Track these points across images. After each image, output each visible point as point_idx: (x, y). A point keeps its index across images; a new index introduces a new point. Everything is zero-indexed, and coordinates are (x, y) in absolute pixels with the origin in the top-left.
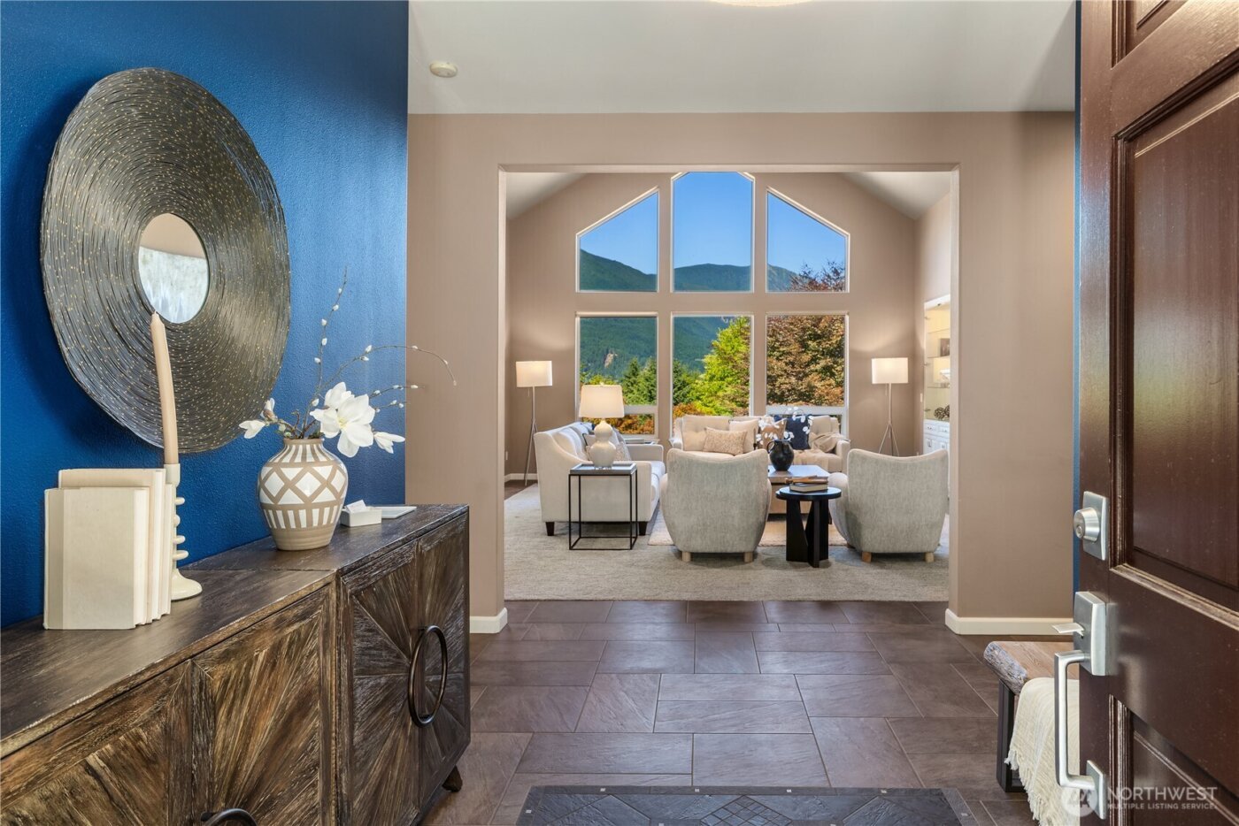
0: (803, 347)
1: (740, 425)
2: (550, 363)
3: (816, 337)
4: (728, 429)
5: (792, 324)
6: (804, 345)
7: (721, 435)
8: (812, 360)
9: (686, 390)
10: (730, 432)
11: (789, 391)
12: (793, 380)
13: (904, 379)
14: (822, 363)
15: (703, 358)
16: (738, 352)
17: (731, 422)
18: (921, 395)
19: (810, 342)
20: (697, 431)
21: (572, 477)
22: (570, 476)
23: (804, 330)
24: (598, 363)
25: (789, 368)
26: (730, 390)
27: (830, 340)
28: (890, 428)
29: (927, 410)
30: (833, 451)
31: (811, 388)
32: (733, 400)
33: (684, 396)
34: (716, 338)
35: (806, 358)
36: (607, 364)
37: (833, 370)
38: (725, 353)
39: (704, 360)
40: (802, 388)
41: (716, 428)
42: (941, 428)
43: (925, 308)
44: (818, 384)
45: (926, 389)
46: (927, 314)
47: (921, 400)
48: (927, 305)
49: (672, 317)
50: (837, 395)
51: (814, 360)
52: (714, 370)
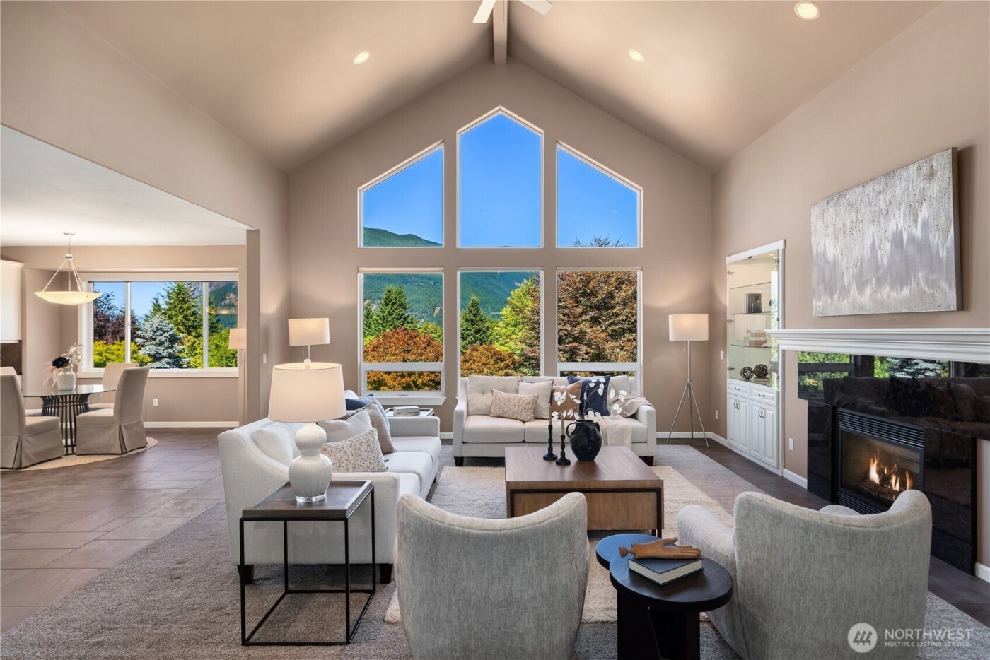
0: (576, 303)
1: (531, 387)
2: (327, 320)
3: (584, 294)
4: (517, 391)
5: (567, 285)
6: (578, 302)
7: (509, 400)
8: (584, 312)
9: (488, 333)
10: (519, 395)
11: (566, 335)
12: (569, 327)
13: (704, 336)
14: (592, 314)
15: (501, 311)
16: (526, 306)
17: (521, 383)
18: (722, 352)
19: (581, 299)
20: (483, 393)
21: (246, 523)
22: (242, 521)
23: (577, 289)
24: (429, 313)
25: (565, 318)
26: (520, 335)
27: (597, 297)
28: (689, 387)
29: (731, 369)
30: (634, 416)
31: (583, 333)
32: (523, 342)
33: (488, 337)
34: (510, 295)
35: (579, 310)
36: (435, 314)
37: (600, 319)
38: (517, 307)
39: (501, 313)
40: (576, 332)
41: (505, 391)
42: (754, 391)
43: (727, 263)
44: (588, 330)
45: (729, 347)
46: (730, 268)
47: (722, 358)
48: (729, 259)
49: (459, 273)
50: (603, 339)
51: (584, 313)
52: (509, 320)
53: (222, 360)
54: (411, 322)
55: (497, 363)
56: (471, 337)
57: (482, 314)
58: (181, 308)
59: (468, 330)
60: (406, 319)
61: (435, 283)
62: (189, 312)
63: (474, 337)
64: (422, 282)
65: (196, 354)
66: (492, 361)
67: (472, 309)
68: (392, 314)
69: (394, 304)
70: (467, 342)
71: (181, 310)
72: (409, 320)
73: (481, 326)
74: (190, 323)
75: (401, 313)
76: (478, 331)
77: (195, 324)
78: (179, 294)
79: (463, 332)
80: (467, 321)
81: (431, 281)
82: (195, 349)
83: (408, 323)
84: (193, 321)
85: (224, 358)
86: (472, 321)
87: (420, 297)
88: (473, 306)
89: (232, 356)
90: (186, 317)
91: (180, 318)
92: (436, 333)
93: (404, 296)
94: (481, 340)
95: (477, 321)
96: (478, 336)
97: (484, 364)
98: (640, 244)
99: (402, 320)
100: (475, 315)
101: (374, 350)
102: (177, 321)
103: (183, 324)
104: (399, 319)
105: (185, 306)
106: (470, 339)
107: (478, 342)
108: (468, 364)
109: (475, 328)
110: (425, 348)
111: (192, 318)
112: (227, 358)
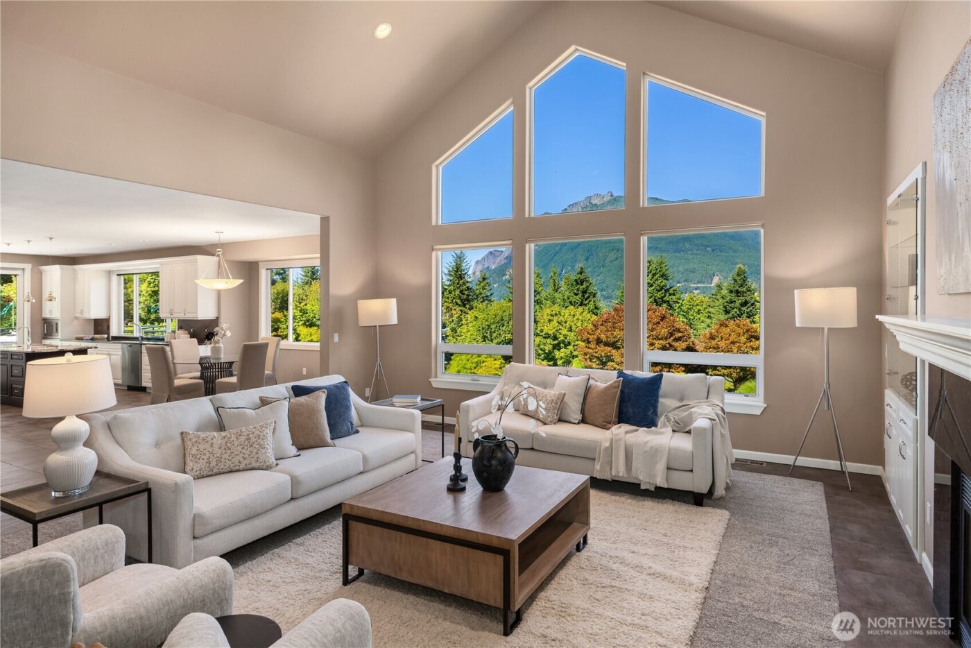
2: (394, 300)
13: (851, 321)
53: (479, 330)
54: (674, 294)
55: (751, 341)
56: (735, 310)
57: (749, 284)
58: (458, 284)
59: (732, 302)
60: (667, 291)
61: (713, 250)
62: (464, 287)
63: (740, 310)
64: (698, 250)
65: (462, 325)
66: (743, 339)
67: (738, 278)
68: (652, 286)
69: (654, 275)
70: (730, 315)
71: (458, 286)
72: (671, 291)
73: (748, 298)
74: (465, 297)
75: (662, 285)
76: (745, 304)
77: (470, 297)
78: (457, 272)
79: (726, 304)
80: (731, 292)
81: (708, 249)
82: (461, 320)
83: (670, 295)
84: (468, 295)
85: (481, 329)
86: (737, 292)
87: (696, 266)
88: (738, 275)
89: (487, 327)
90: (461, 292)
91: (457, 292)
92: (702, 306)
93: (665, 266)
94: (747, 313)
95: (744, 292)
96: (744, 308)
97: (733, 343)
98: (762, 194)
99: (663, 291)
100: (742, 286)
101: (602, 325)
102: (455, 295)
103: (460, 298)
104: (659, 291)
105: (461, 282)
106: (735, 312)
107: (745, 315)
108: (714, 343)
109: (742, 299)
110: (659, 323)
111: (466, 292)
112: (483, 328)
